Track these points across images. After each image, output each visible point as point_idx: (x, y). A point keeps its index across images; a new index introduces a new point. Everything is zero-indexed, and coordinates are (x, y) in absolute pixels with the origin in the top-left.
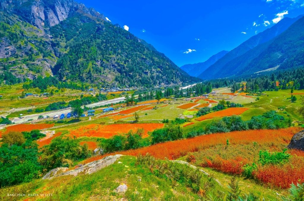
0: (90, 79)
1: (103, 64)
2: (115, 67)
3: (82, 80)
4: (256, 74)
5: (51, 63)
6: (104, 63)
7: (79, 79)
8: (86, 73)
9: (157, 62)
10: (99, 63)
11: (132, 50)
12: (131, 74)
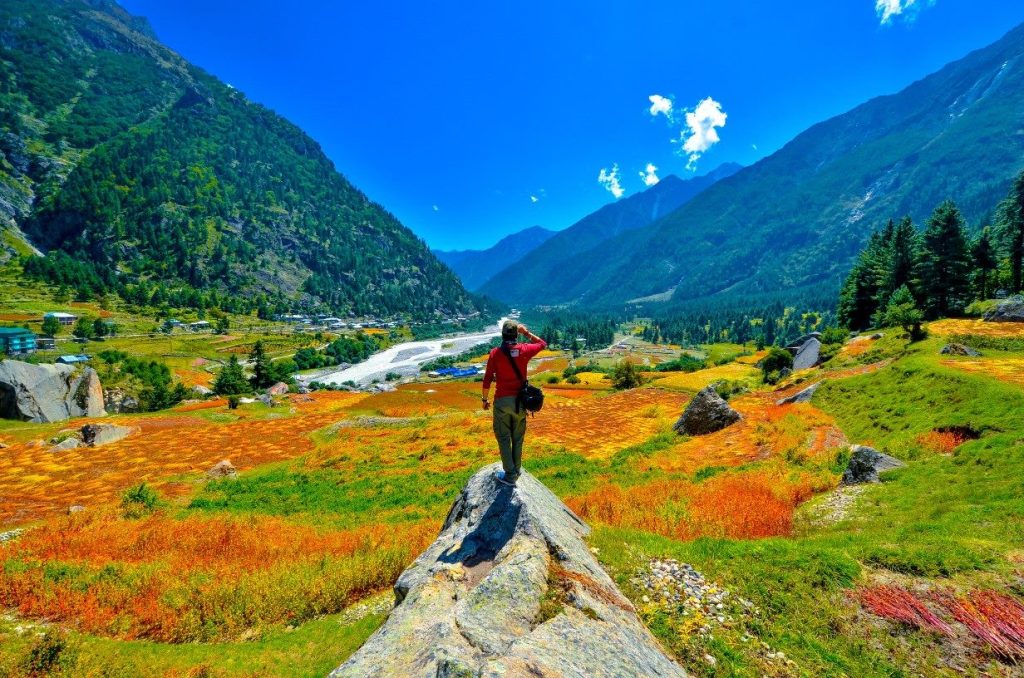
0: (226, 280)
1: (251, 232)
2: (294, 246)
3: (194, 280)
4: (633, 305)
5: (14, 200)
6: (255, 229)
7: (181, 275)
8: (206, 257)
9: (408, 246)
10: (240, 226)
11: (328, 197)
12: (351, 275)
